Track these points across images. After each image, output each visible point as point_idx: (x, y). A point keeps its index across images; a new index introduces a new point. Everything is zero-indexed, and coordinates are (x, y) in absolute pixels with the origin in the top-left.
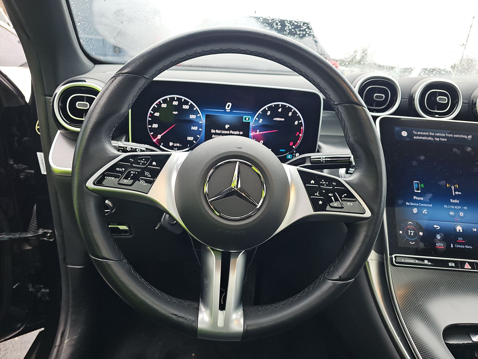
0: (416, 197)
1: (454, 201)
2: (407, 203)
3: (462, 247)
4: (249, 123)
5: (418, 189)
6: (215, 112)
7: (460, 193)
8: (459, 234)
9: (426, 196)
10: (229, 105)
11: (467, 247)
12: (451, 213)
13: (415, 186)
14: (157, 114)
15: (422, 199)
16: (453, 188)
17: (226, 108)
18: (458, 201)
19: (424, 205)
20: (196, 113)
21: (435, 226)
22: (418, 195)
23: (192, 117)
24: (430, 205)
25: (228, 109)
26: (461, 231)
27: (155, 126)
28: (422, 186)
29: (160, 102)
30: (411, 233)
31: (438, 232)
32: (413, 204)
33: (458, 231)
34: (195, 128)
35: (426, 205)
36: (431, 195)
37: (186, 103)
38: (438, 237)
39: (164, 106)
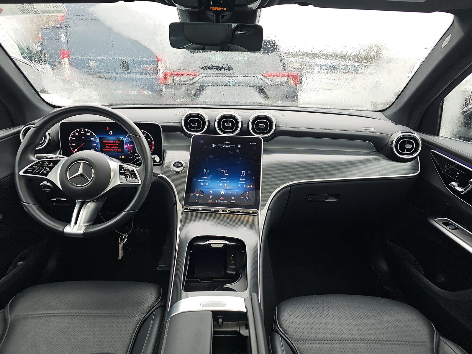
0: (204, 177)
1: (223, 179)
2: (199, 180)
3: (222, 201)
4: (123, 140)
5: (206, 173)
6: (104, 136)
7: (227, 174)
8: (222, 195)
9: (209, 176)
10: (111, 132)
11: (224, 201)
12: (220, 185)
13: (205, 171)
14: (74, 139)
15: (207, 178)
16: (224, 172)
17: (110, 133)
18: (225, 179)
19: (207, 181)
20: (94, 137)
21: (210, 191)
22: (205, 176)
23: (92, 139)
24: (210, 181)
25: (111, 134)
26: (223, 194)
27: (74, 144)
28: (209, 171)
29: (74, 132)
30: (197, 195)
31: (211, 194)
32: (201, 181)
33: (222, 193)
34: (94, 145)
35: (208, 181)
36: (212, 176)
37: (88, 132)
38: (211, 197)
39: (77, 134)
